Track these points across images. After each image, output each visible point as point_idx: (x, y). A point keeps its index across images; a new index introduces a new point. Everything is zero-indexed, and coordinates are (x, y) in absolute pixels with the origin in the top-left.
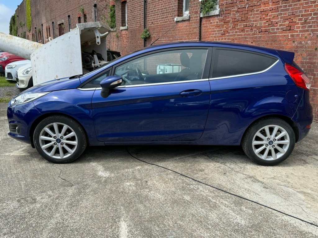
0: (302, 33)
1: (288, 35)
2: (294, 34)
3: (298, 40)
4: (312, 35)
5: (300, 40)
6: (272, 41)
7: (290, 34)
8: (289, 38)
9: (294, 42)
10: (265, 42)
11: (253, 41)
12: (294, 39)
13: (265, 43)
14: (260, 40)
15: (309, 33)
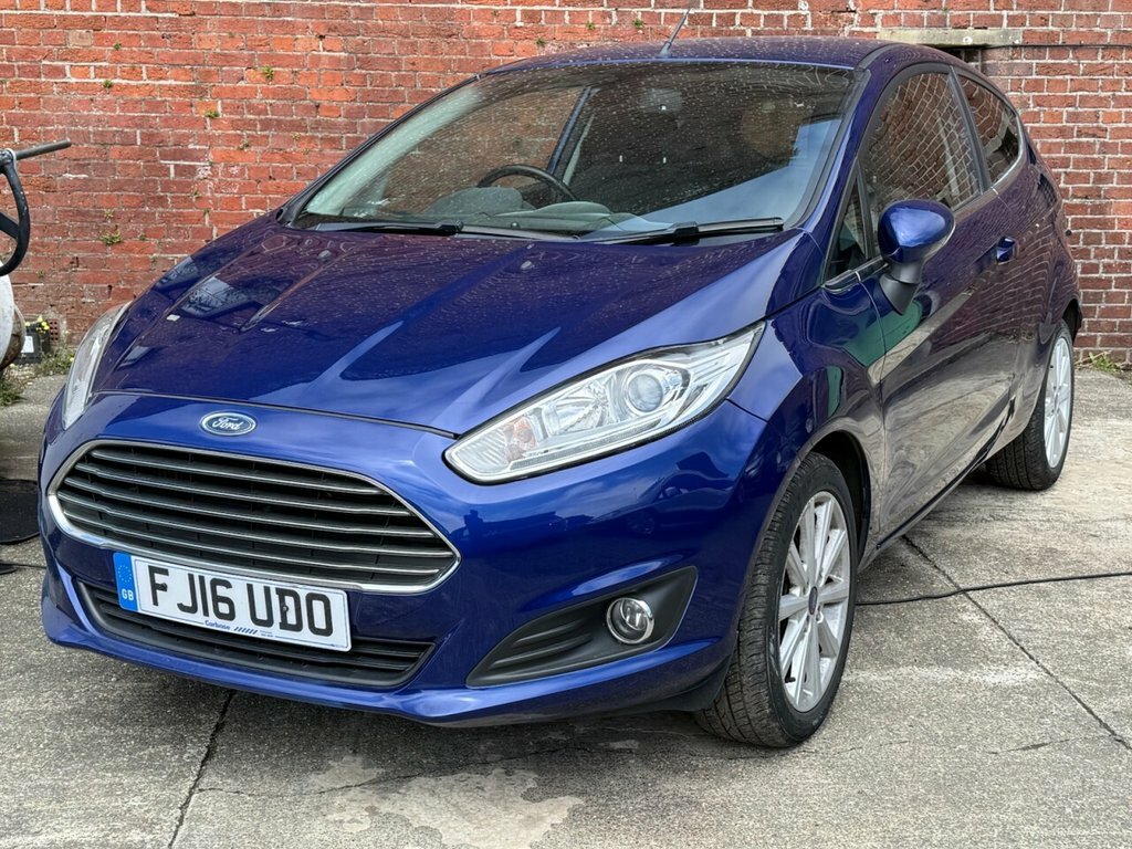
0: (571, 9)
1: (511, 13)
2: (537, 8)
3: (558, 35)
4: (615, 19)
5: (570, 38)
6: (436, 32)
7: (519, 8)
8: (516, 28)
9: (541, 43)
10: (400, 38)
11: (330, 30)
12: (543, 30)
13: (401, 44)
14: (367, 28)
15: (601, 9)
